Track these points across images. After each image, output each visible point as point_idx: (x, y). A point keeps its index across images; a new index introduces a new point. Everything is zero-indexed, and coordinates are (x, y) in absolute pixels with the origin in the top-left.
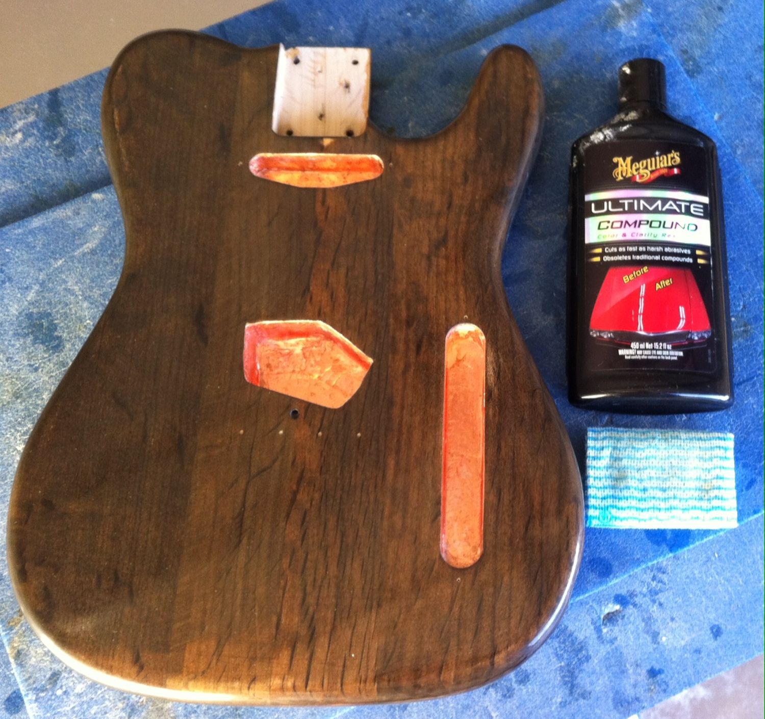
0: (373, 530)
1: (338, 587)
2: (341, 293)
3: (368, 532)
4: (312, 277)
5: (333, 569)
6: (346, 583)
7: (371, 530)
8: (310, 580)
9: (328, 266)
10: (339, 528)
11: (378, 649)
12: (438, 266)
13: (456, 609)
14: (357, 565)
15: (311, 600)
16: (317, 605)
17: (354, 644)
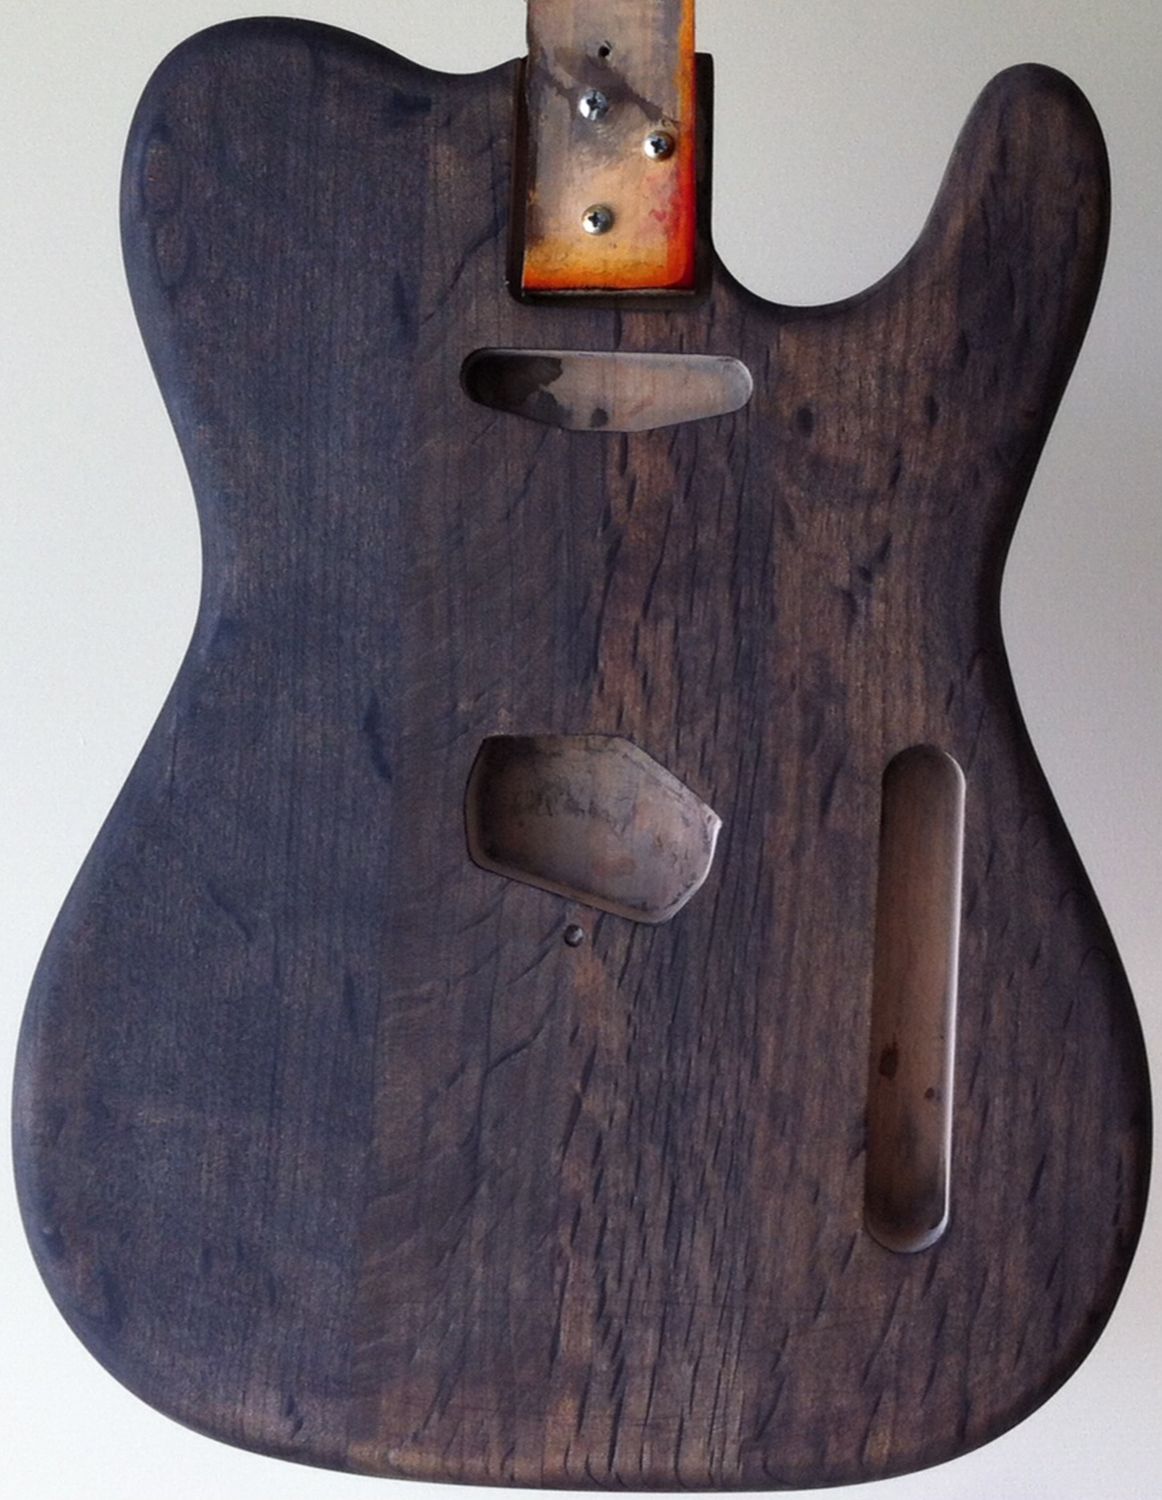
0: (732, 1175)
1: (666, 1283)
2: (664, 675)
3: (724, 1179)
4: (603, 638)
5: (656, 1250)
6: (683, 1276)
7: (729, 1176)
8: (612, 1268)
9: (635, 614)
10: (666, 1169)
11: (744, 1402)
12: (868, 615)
13: (894, 1332)
14: (702, 1242)
15: (615, 1307)
16: (627, 1315)
17: (698, 1391)
